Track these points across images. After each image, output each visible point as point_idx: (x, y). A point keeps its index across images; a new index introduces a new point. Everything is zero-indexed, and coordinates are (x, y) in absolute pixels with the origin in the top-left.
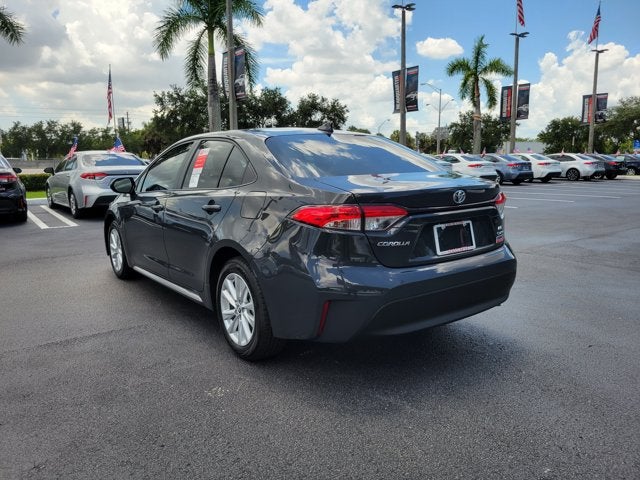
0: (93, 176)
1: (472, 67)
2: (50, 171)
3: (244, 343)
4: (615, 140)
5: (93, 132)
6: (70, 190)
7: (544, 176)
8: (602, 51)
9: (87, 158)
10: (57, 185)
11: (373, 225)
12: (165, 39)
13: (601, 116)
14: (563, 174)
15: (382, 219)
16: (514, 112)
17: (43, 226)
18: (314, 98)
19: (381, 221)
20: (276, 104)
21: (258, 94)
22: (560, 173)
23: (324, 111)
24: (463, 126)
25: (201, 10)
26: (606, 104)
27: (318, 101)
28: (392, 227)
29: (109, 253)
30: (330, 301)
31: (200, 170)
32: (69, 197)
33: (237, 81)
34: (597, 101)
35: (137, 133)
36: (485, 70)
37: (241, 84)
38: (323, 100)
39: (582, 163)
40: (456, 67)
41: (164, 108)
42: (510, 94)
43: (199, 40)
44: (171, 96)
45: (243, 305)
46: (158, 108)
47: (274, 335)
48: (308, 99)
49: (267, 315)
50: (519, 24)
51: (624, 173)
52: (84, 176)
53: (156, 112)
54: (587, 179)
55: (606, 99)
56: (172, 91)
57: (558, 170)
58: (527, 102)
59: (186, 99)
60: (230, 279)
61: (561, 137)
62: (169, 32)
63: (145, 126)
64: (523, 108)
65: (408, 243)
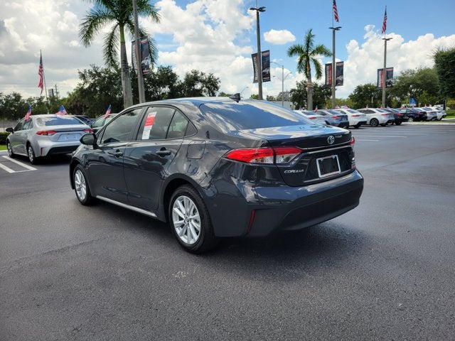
0: (46, 133)
1: (305, 50)
2: (10, 130)
3: (192, 242)
4: (398, 99)
5: (30, 100)
6: (28, 144)
7: (356, 124)
8: (388, 40)
9: (39, 120)
10: (16, 140)
11: (280, 160)
12: (88, 32)
13: (390, 83)
14: (368, 123)
15: (286, 156)
16: (334, 81)
17: (11, 171)
18: (196, 73)
19: (285, 157)
20: (168, 77)
21: (155, 70)
22: (366, 122)
23: (203, 82)
24: (299, 91)
25: (114, 11)
26: (392, 75)
27: (199, 75)
28: (292, 160)
29: (74, 187)
30: (255, 210)
31: (150, 127)
32: (28, 149)
33: (143, 62)
34: (386, 73)
35: (64, 100)
36: (313, 52)
37: (146, 64)
38: (202, 74)
39: (380, 114)
40: (294, 50)
41: (86, 81)
42: (330, 69)
43: (113, 32)
44: (90, 73)
45: (191, 217)
46: (82, 82)
47: (216, 235)
48: (192, 74)
49: (210, 222)
50: (335, 21)
51: (406, 120)
52: (40, 133)
53: (80, 84)
54: (383, 125)
55: (392, 71)
56: (91, 69)
57: (365, 120)
58: (342, 74)
59: (102, 75)
60: (180, 200)
61: (364, 97)
62: (91, 27)
63: (70, 94)
64: (340, 78)
65: (303, 170)
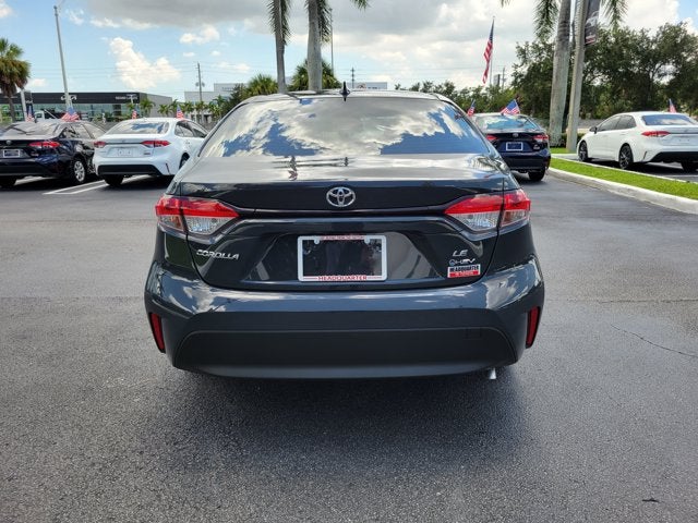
5: (465, 92)
28: (219, 232)
41: (525, 61)
44: (535, 47)
46: (519, 62)
53: (516, 66)
56: (537, 40)
65: (236, 256)
